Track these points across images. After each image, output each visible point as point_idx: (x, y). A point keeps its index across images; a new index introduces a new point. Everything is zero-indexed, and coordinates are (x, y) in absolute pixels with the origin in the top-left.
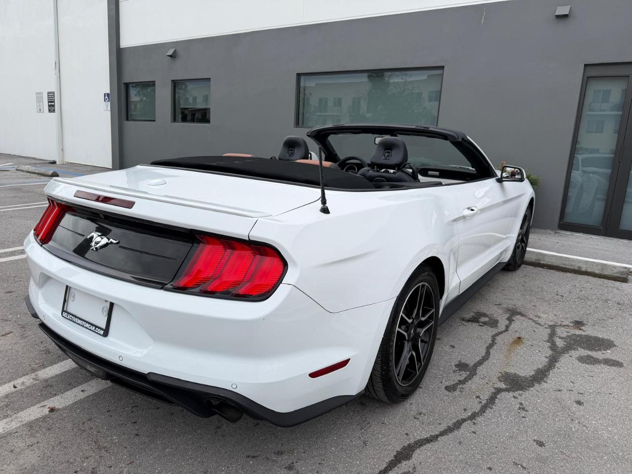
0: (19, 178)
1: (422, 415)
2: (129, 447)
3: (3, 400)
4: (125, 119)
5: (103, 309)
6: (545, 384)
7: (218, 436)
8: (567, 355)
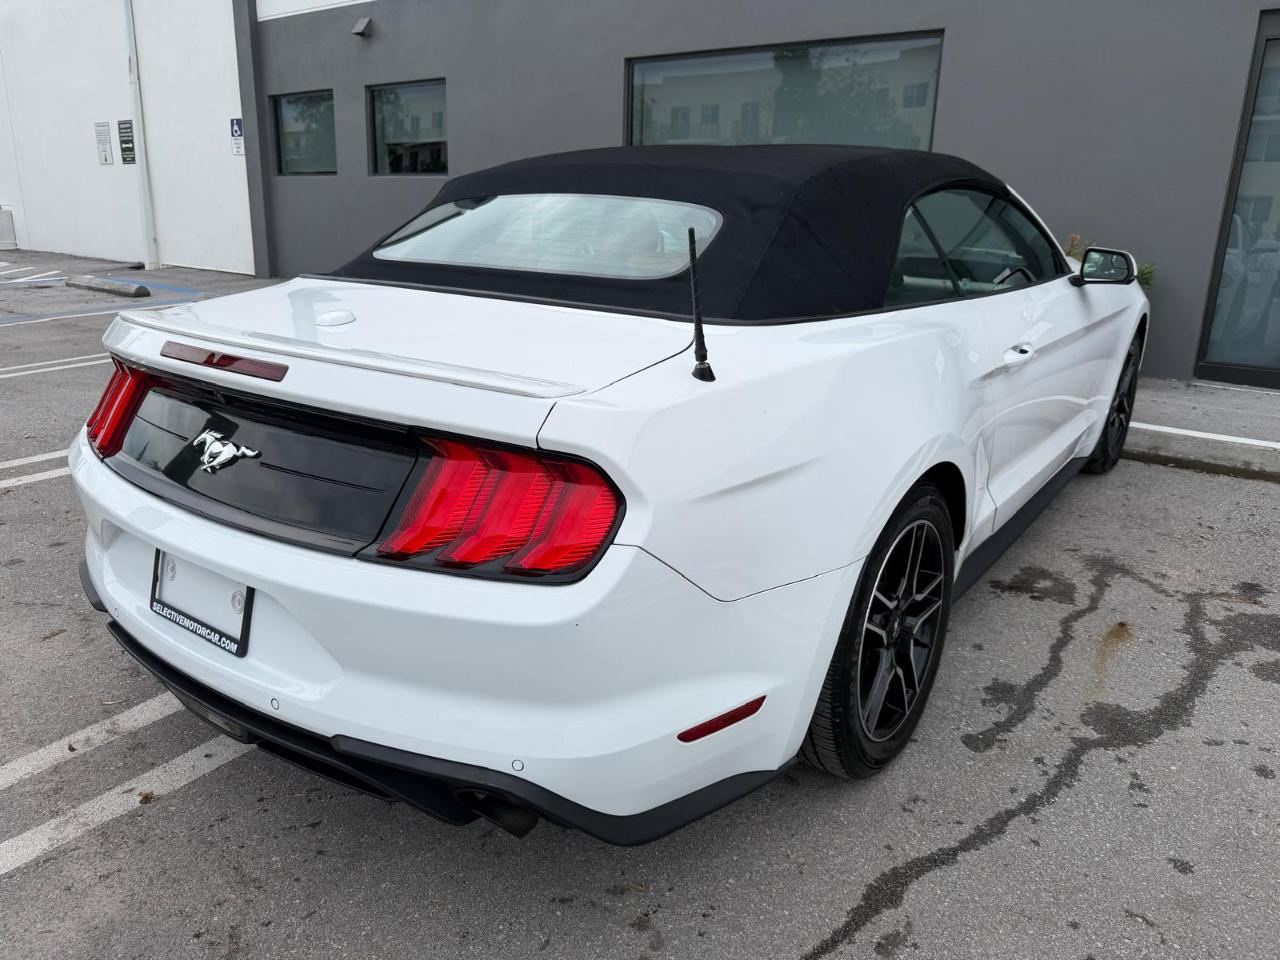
0: (73, 302)
1: (919, 803)
2: (304, 879)
3: (48, 778)
4: (276, 172)
5: (233, 598)
6: (1187, 730)
7: (488, 854)
8: (1229, 663)
